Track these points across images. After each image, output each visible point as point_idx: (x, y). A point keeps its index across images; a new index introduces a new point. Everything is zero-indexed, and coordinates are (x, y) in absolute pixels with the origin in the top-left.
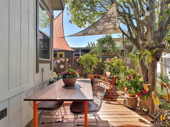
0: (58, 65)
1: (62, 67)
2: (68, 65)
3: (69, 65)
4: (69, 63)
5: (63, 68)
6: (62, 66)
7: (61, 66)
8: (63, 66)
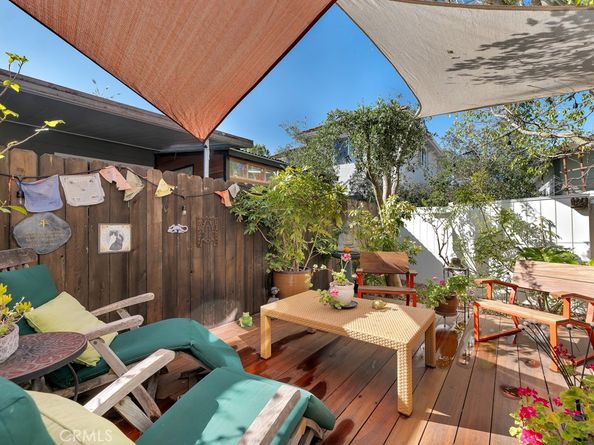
0: (74, 226)
1: (118, 243)
2: (165, 225)
3: (174, 228)
4: (170, 211)
5: (126, 246)
6: (114, 237)
7: (105, 230)
8: (125, 230)
